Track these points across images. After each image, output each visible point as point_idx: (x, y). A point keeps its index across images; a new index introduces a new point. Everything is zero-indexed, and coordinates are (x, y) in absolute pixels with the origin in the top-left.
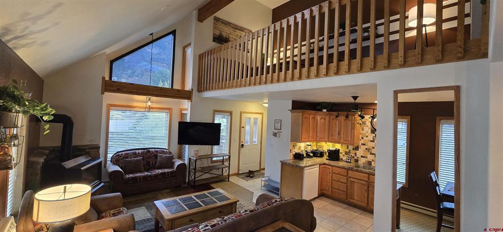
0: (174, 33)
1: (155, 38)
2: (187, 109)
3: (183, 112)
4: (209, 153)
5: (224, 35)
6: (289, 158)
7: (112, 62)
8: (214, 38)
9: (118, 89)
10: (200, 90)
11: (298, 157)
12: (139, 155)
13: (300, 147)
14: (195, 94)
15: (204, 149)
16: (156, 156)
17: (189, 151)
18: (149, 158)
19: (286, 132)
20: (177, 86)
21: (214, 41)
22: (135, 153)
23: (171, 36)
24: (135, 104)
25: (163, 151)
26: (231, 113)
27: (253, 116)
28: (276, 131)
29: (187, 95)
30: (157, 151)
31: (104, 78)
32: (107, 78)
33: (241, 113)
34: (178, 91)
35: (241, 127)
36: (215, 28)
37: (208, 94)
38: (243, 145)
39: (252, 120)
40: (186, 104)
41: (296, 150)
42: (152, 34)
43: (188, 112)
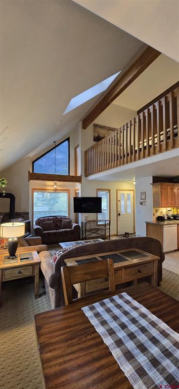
0: (68, 139)
1: (56, 144)
2: (79, 189)
3: (77, 192)
4: (95, 219)
5: (101, 135)
6: (153, 220)
7: (33, 162)
8: (94, 139)
9: (37, 178)
10: (86, 176)
11: (161, 219)
12: (51, 220)
13: (162, 212)
14: (83, 178)
15: (91, 216)
16: (61, 221)
17: (82, 217)
18: (57, 222)
19: (150, 200)
20: (72, 174)
21: (94, 141)
22: (49, 219)
23: (66, 142)
24: (48, 188)
25: (65, 218)
26: (109, 191)
27: (126, 193)
28: (142, 201)
29: (77, 179)
30: (61, 218)
31: (29, 171)
32: (31, 172)
33: (117, 190)
34: (72, 177)
35: (118, 201)
36: (94, 131)
37: (91, 177)
38: (119, 214)
39: (126, 195)
40: (78, 186)
41: (159, 214)
42: (54, 142)
43: (79, 191)
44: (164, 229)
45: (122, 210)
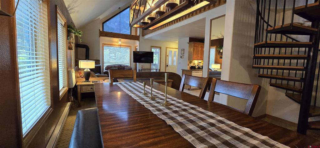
1: (121, 10)
2: (137, 45)
3: (136, 48)
4: (149, 68)
6: (188, 68)
7: (103, 23)
9: (106, 35)
10: (143, 36)
11: (193, 68)
12: (116, 67)
13: (194, 64)
14: (141, 37)
15: (146, 66)
17: (139, 66)
18: (121, 68)
19: (186, 55)
20: (133, 34)
22: (115, 66)
24: (114, 44)
25: (127, 66)
26: (160, 48)
27: (173, 50)
28: (182, 55)
29: (136, 38)
30: (125, 66)
31: (100, 30)
32: (101, 30)
33: (166, 48)
34: (133, 36)
35: (166, 56)
37: (147, 37)
38: (167, 65)
39: (173, 52)
40: (137, 43)
41: (192, 65)
42: (119, 8)
43: (138, 48)
44: (193, 73)
45: (170, 63)
